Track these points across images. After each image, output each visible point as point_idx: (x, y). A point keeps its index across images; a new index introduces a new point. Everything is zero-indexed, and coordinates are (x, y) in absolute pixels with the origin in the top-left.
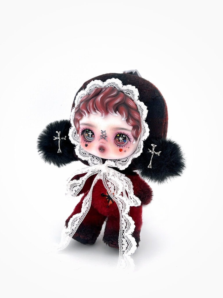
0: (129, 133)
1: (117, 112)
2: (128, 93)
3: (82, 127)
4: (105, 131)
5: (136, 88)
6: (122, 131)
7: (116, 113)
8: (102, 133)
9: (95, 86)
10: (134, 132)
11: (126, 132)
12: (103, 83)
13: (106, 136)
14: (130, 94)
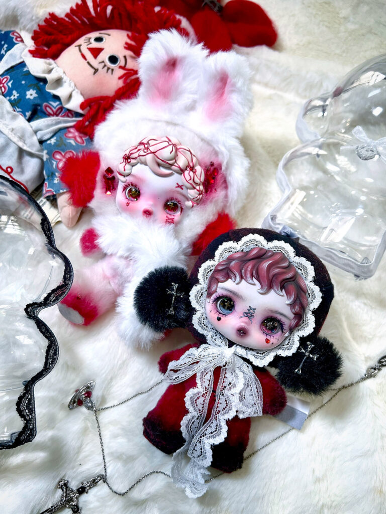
0: (287, 323)
1: (284, 291)
2: (299, 268)
3: (220, 292)
4: (255, 309)
5: (311, 265)
6: (279, 317)
7: (281, 291)
8: (248, 310)
9: (256, 244)
10: (294, 323)
11: (283, 319)
12: (267, 242)
13: (252, 316)
14: (301, 270)
